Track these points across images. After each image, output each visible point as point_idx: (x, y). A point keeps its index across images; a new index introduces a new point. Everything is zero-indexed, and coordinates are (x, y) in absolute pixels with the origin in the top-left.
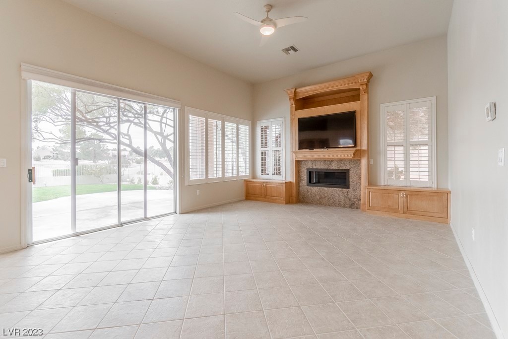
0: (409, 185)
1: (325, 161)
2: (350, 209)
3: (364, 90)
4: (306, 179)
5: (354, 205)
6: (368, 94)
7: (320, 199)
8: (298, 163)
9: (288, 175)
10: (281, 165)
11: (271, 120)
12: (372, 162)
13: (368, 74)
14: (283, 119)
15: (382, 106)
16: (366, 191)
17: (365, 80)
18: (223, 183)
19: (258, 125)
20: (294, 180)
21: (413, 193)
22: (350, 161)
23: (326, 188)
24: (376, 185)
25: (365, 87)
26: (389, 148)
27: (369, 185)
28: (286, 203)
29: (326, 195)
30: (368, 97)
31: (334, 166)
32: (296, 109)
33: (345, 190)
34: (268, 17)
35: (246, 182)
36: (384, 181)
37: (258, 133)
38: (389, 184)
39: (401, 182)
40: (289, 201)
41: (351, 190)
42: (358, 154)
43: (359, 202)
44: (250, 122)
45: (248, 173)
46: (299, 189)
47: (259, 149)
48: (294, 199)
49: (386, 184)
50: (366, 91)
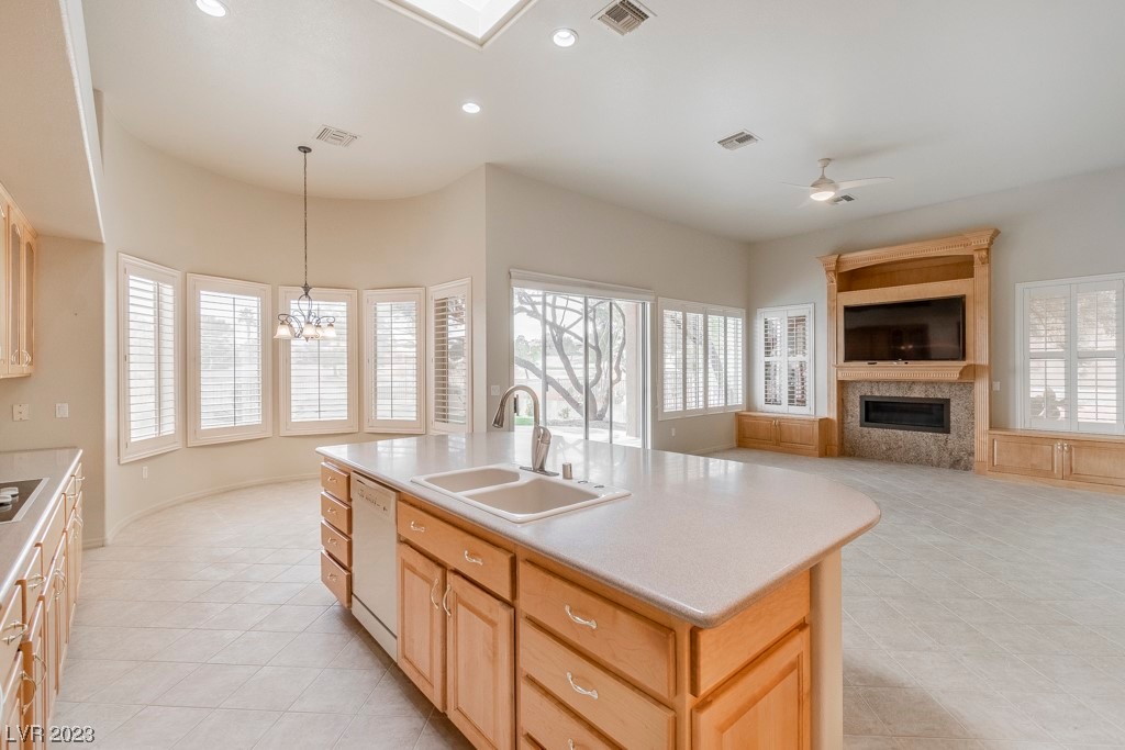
0: (1074, 429)
1: (898, 382)
2: (952, 470)
3: (981, 259)
4: (858, 414)
5: (960, 463)
6: (990, 267)
7: (888, 450)
8: (843, 385)
9: (821, 405)
10: (807, 389)
11: (788, 308)
12: (997, 386)
13: (991, 232)
14: (811, 306)
15: (1019, 287)
16: (986, 439)
17: (985, 243)
18: (706, 417)
19: (758, 316)
20: (833, 415)
21: (1081, 445)
22: (951, 384)
23: (900, 432)
24: (1006, 429)
25: (984, 253)
26: (1032, 364)
27: (991, 428)
28: (821, 456)
29: (900, 443)
30: (990, 271)
31: (917, 393)
32: (839, 291)
33: (942, 436)
34: (823, 178)
35: (738, 416)
36: (1023, 420)
37: (758, 330)
38: (1034, 427)
39: (1059, 423)
40: (825, 453)
41: (953, 436)
42: (971, 373)
43: (971, 458)
44: (744, 311)
45: (740, 401)
46: (843, 432)
47: (760, 358)
48: (836, 449)
49: (1027, 426)
50: (987, 261)
